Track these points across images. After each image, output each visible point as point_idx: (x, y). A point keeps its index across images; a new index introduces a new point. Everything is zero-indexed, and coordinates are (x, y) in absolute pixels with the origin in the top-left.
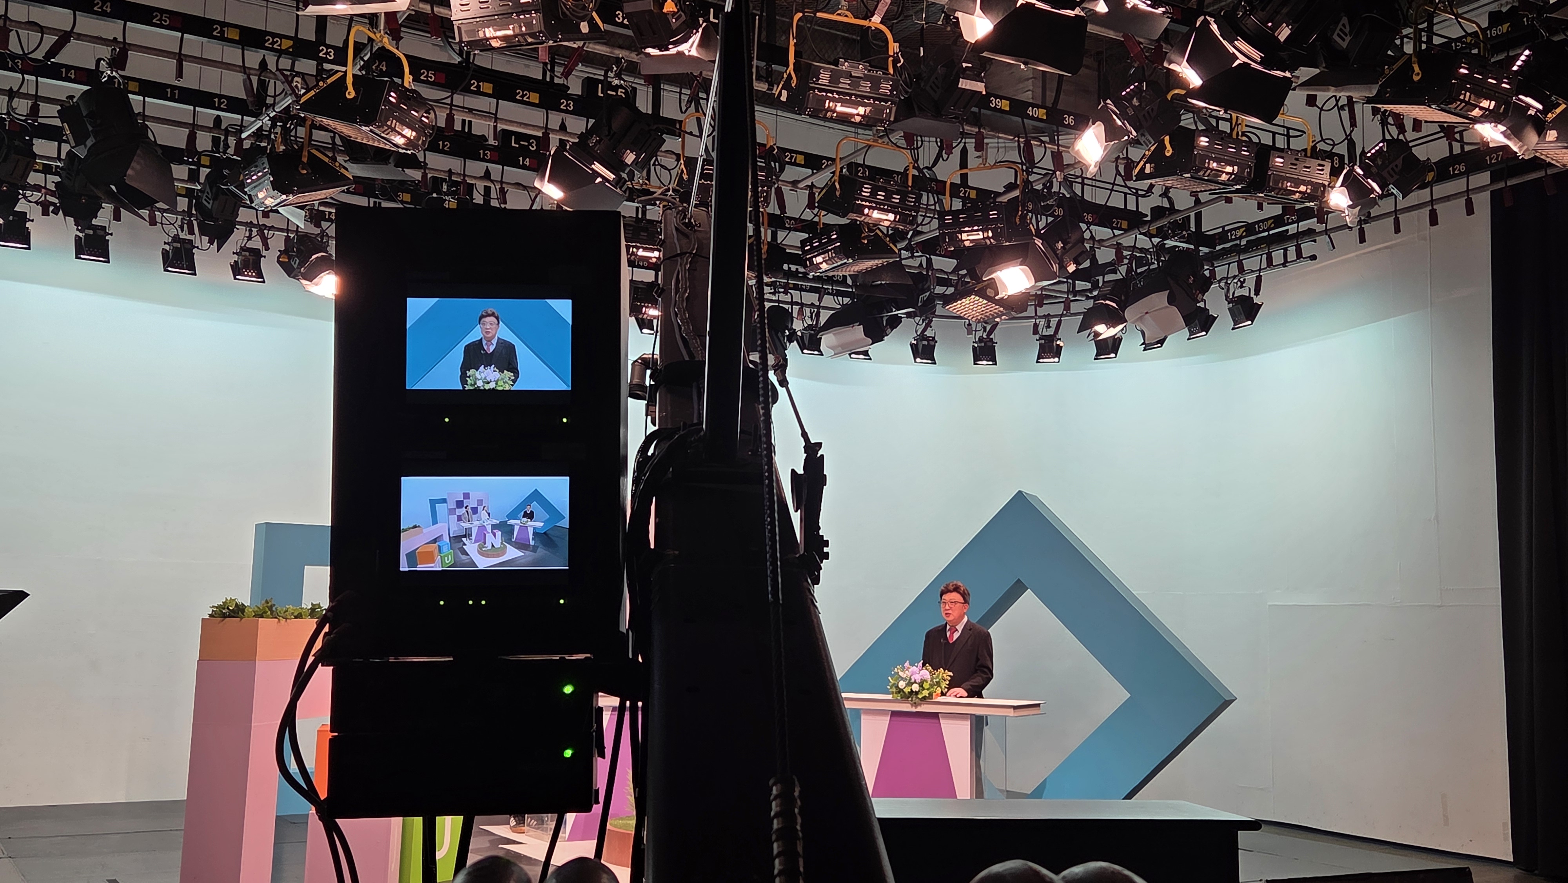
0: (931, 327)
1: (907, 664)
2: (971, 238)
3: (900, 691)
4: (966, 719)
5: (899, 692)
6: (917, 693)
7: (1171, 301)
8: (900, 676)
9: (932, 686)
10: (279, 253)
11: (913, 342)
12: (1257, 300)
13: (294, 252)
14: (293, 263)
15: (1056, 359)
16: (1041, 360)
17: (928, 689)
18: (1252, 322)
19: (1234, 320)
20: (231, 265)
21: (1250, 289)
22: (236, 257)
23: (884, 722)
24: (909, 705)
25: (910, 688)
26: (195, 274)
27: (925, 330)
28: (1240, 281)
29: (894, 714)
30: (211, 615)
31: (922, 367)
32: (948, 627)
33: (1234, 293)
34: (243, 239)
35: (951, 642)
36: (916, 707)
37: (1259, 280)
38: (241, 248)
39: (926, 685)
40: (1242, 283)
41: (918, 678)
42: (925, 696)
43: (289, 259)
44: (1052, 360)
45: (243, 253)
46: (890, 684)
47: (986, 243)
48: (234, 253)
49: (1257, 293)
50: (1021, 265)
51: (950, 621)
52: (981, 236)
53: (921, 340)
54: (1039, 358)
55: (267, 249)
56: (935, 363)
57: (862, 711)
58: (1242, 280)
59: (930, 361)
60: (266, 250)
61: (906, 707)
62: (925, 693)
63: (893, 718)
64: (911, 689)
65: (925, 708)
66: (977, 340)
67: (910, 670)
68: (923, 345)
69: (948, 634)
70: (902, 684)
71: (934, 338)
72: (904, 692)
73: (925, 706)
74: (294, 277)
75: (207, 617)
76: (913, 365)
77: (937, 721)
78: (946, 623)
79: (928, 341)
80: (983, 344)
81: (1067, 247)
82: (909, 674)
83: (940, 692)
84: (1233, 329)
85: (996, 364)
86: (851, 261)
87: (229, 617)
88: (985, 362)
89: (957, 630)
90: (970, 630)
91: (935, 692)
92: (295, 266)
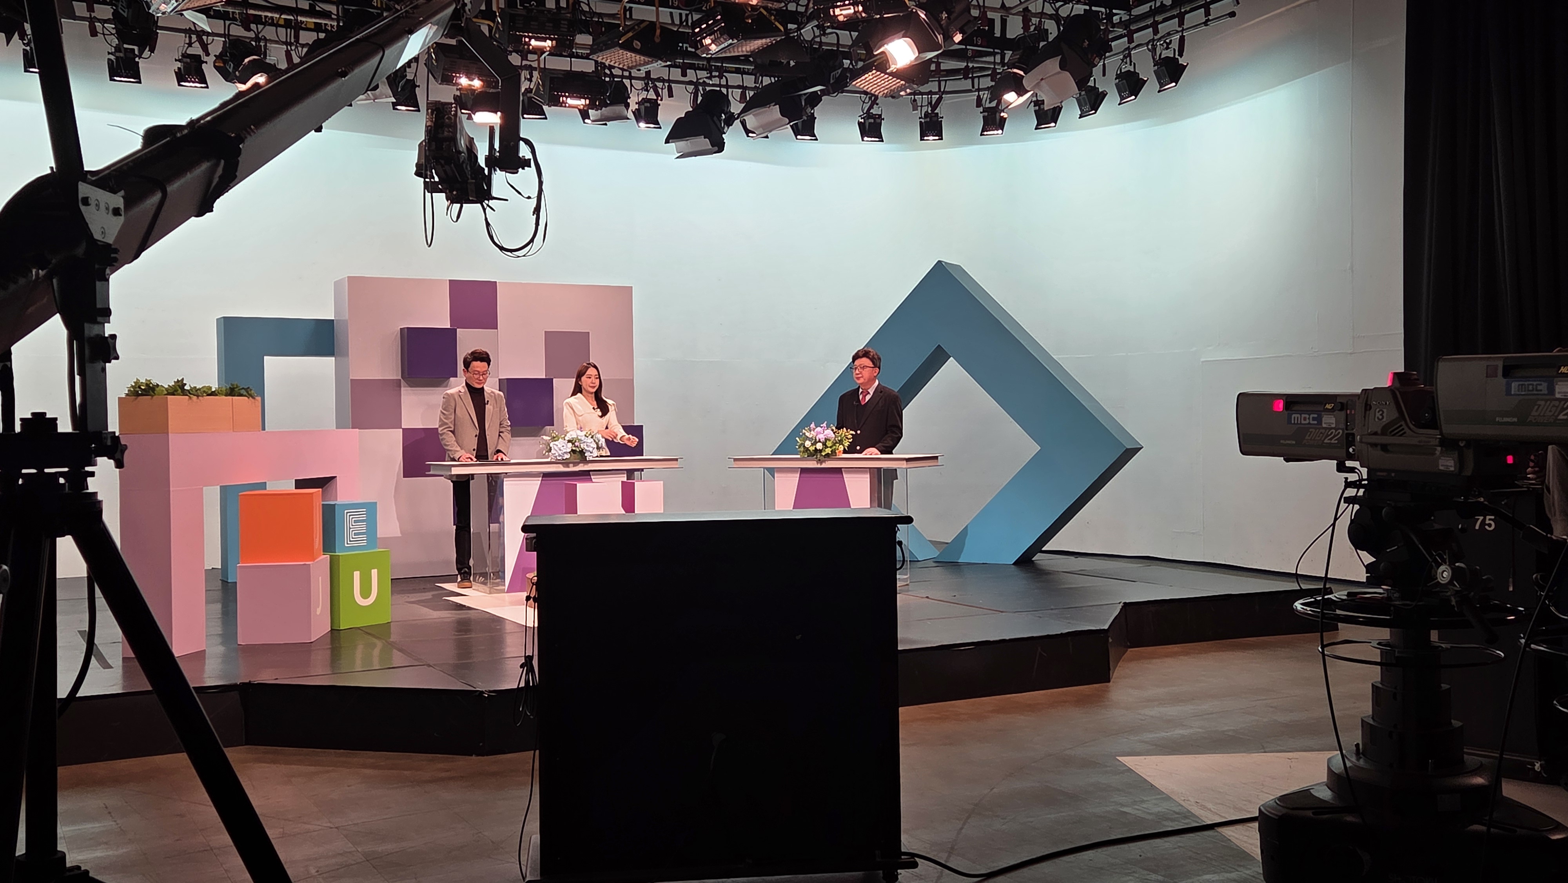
0: (877, 104)
1: (813, 426)
2: (844, 12)
3: (807, 449)
4: (865, 472)
5: (806, 451)
6: (821, 451)
7: (1063, 67)
8: (807, 437)
9: (834, 444)
10: (215, 58)
11: (860, 120)
12: (1181, 61)
13: (227, 56)
14: (228, 67)
15: (1000, 132)
16: (985, 133)
17: (831, 447)
18: (1177, 84)
19: (1159, 83)
20: (175, 72)
21: (1174, 50)
22: (179, 65)
23: (794, 479)
24: (815, 462)
25: (814, 446)
26: (140, 82)
27: (871, 107)
28: (1166, 43)
29: (803, 471)
30: (127, 395)
31: (871, 146)
32: (861, 390)
33: (1160, 55)
34: (184, 46)
35: (863, 404)
36: (821, 465)
37: (1182, 40)
38: (183, 55)
39: (829, 444)
40: (1168, 44)
41: (821, 437)
42: (828, 453)
43: (224, 64)
44: (995, 132)
45: (185, 60)
46: (798, 444)
47: (857, 16)
48: (176, 60)
49: (1181, 55)
50: (903, 37)
51: (861, 384)
52: (852, 11)
53: (868, 119)
54: (983, 131)
55: (208, 54)
56: (882, 141)
57: (775, 469)
58: (1168, 41)
59: (877, 139)
60: (206, 56)
61: (812, 464)
62: (828, 451)
63: (802, 475)
64: (816, 448)
65: (829, 464)
66: (923, 116)
67: (815, 431)
68: (870, 123)
69: (861, 397)
70: (808, 444)
71: (880, 116)
72: (810, 450)
73: (829, 462)
74: (230, 82)
75: (124, 396)
76: (860, 143)
77: (841, 476)
78: (859, 387)
79: (875, 119)
80: (928, 120)
81: (952, 17)
82: (815, 434)
83: (842, 449)
84: (1159, 91)
85: (942, 139)
86: (736, 41)
87: (142, 395)
88: (931, 138)
89: (869, 393)
90: (881, 392)
91: (838, 449)
92: (231, 70)
